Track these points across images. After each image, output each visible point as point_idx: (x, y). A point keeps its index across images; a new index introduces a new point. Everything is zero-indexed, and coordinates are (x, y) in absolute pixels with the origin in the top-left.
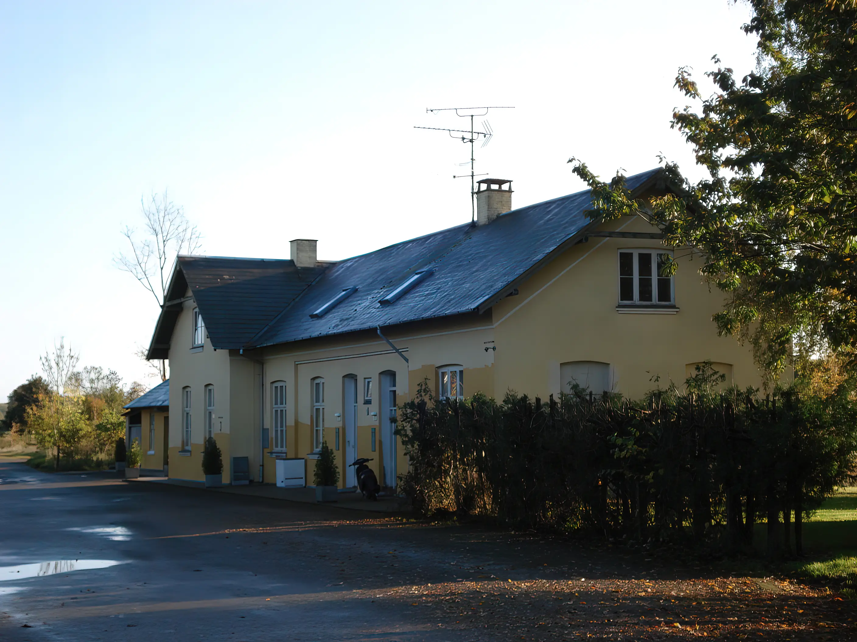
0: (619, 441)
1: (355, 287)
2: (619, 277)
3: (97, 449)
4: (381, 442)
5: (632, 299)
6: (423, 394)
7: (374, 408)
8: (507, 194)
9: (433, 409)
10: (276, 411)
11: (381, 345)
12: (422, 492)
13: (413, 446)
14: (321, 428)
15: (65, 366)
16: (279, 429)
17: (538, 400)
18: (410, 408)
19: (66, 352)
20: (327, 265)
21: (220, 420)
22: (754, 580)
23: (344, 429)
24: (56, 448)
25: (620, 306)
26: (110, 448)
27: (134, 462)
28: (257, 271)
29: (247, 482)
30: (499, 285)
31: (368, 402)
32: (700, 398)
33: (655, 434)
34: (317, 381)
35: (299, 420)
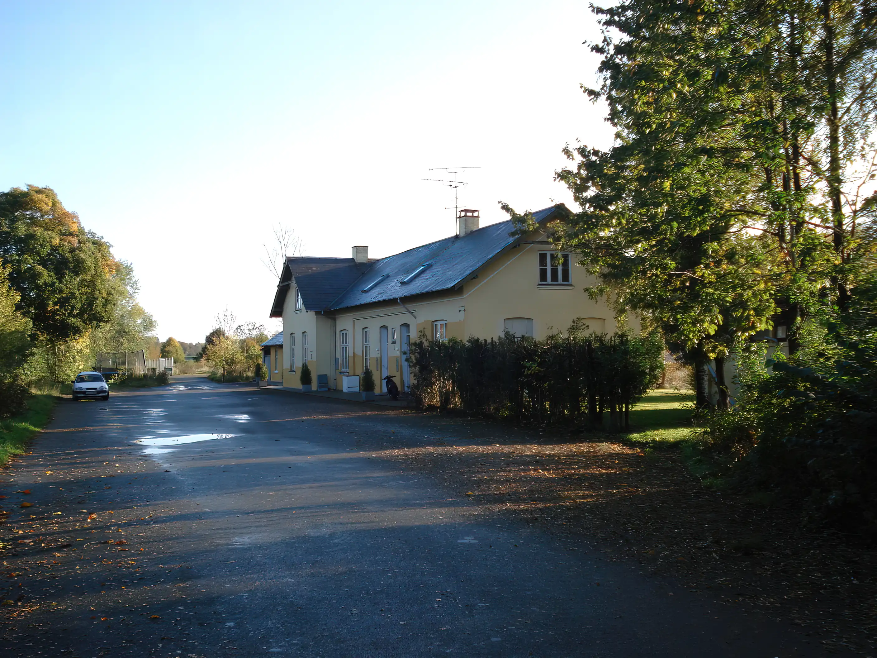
0: (528, 364)
1: (388, 274)
2: (539, 267)
3: (247, 370)
4: (401, 366)
5: (546, 281)
6: (422, 338)
7: (397, 346)
8: (476, 219)
9: (428, 346)
10: (343, 348)
11: (400, 309)
12: (421, 395)
13: (415, 369)
14: (368, 358)
15: (229, 322)
16: (345, 358)
17: (486, 341)
18: (414, 346)
19: (229, 314)
20: (374, 261)
21: (311, 353)
22: (598, 444)
23: (381, 357)
24: (223, 369)
25: (539, 285)
26: (253, 368)
27: (264, 378)
28: (333, 266)
29: (327, 389)
30: (468, 272)
31: (394, 342)
32: (575, 338)
33: (549, 361)
34: (366, 330)
35: (356, 353)
